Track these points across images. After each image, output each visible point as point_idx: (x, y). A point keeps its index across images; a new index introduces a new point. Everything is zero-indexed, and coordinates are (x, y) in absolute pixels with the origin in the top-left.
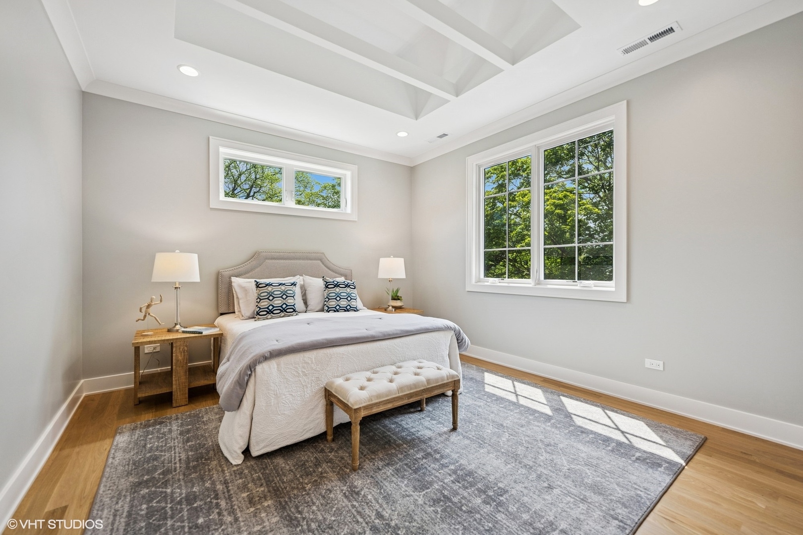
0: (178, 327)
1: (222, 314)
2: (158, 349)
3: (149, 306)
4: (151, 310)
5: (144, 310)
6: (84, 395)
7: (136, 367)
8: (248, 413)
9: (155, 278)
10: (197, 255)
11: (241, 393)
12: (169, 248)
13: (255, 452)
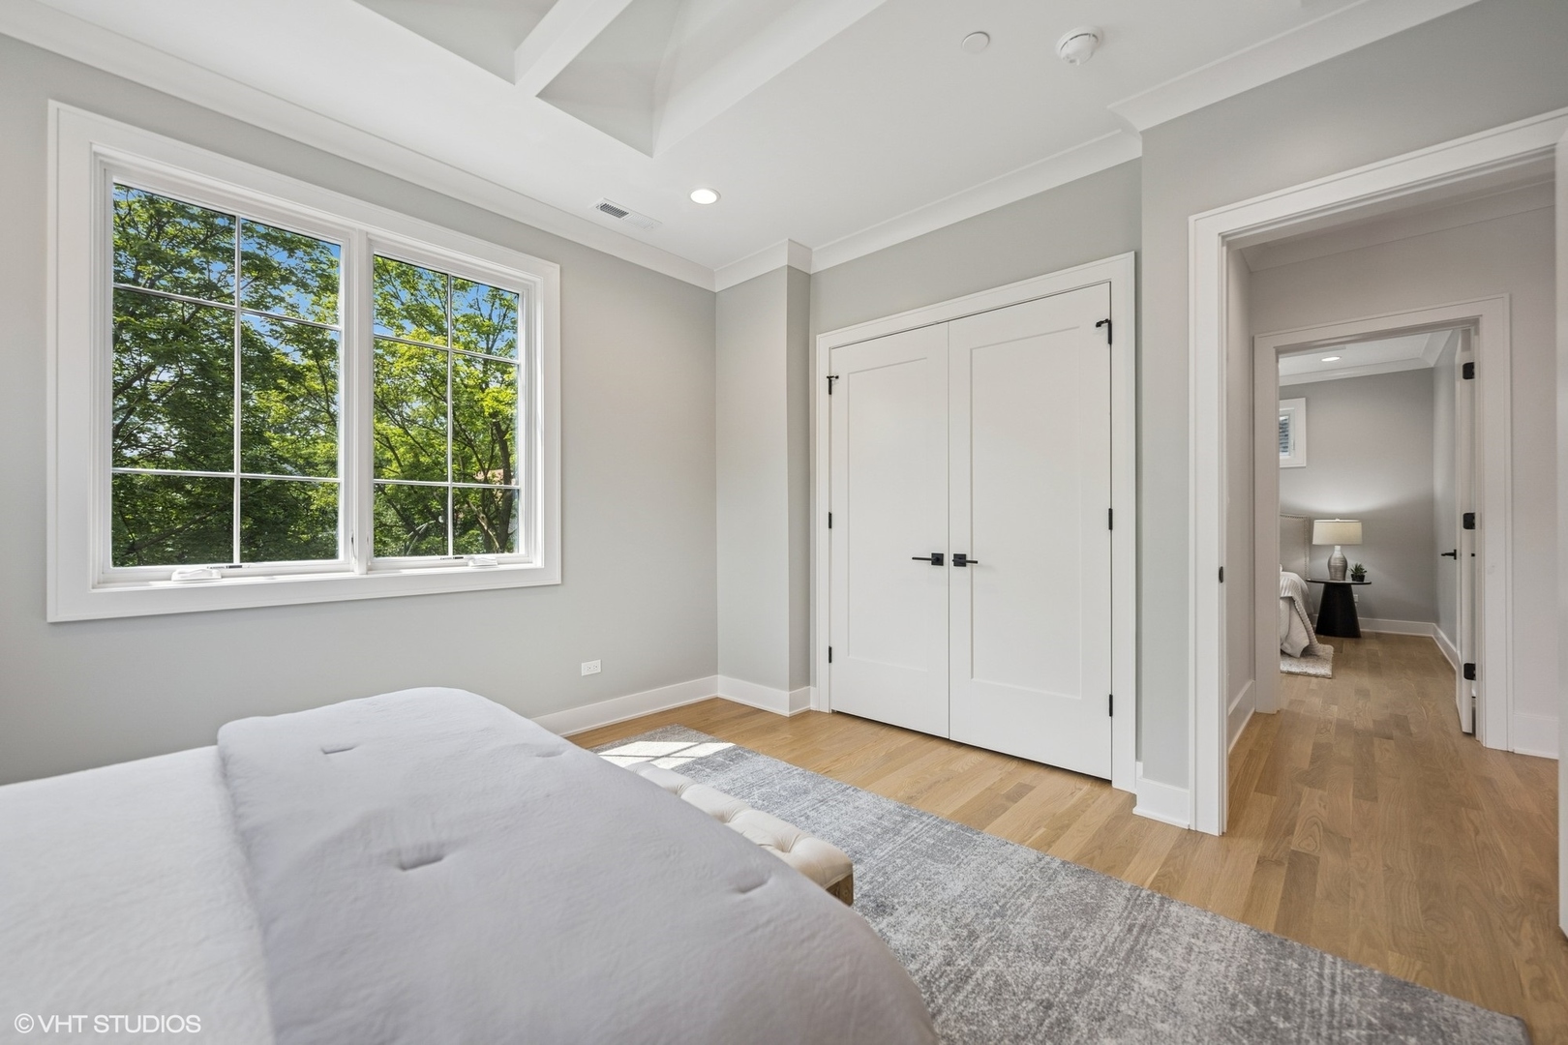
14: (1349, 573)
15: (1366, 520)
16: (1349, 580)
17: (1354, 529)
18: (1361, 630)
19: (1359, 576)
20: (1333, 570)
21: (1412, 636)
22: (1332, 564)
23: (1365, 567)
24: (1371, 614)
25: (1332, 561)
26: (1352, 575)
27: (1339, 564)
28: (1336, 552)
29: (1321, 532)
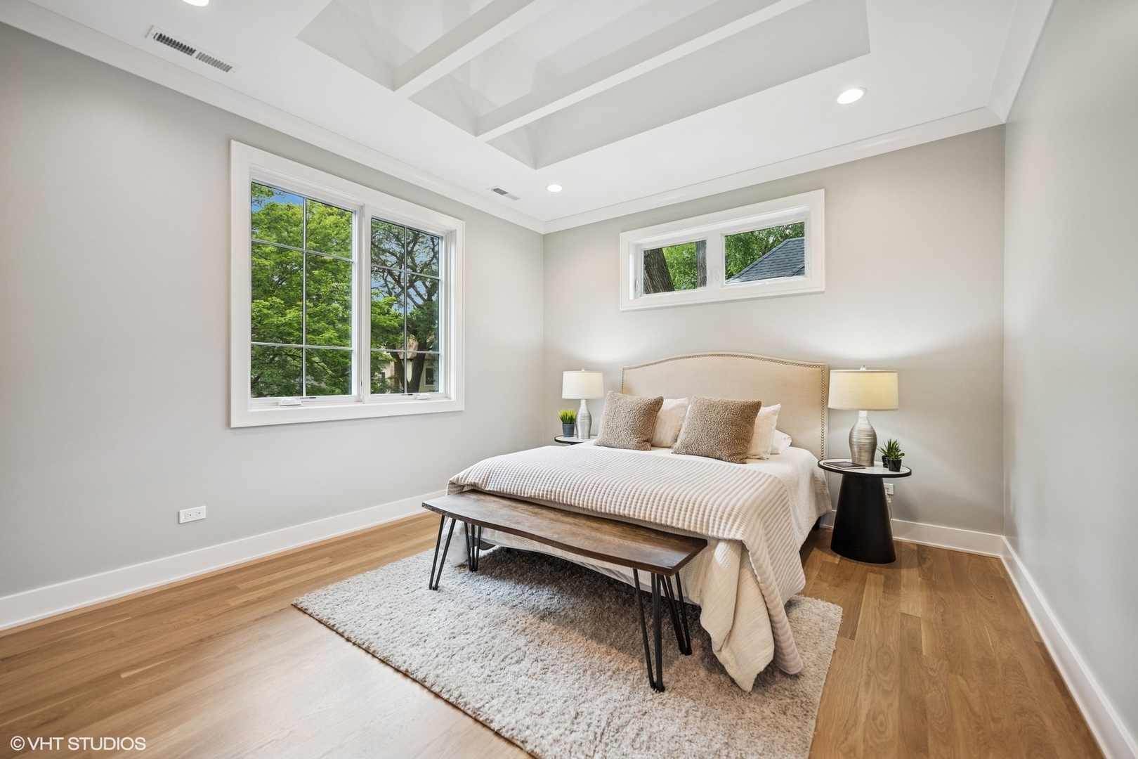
14: (879, 454)
15: (902, 369)
16: (878, 469)
17: (887, 384)
18: (895, 538)
19: (893, 460)
20: (856, 449)
21: (971, 555)
22: (854, 440)
23: (903, 448)
24: (909, 513)
25: (855, 434)
26: (884, 458)
27: (866, 441)
28: (860, 421)
29: (841, 387)
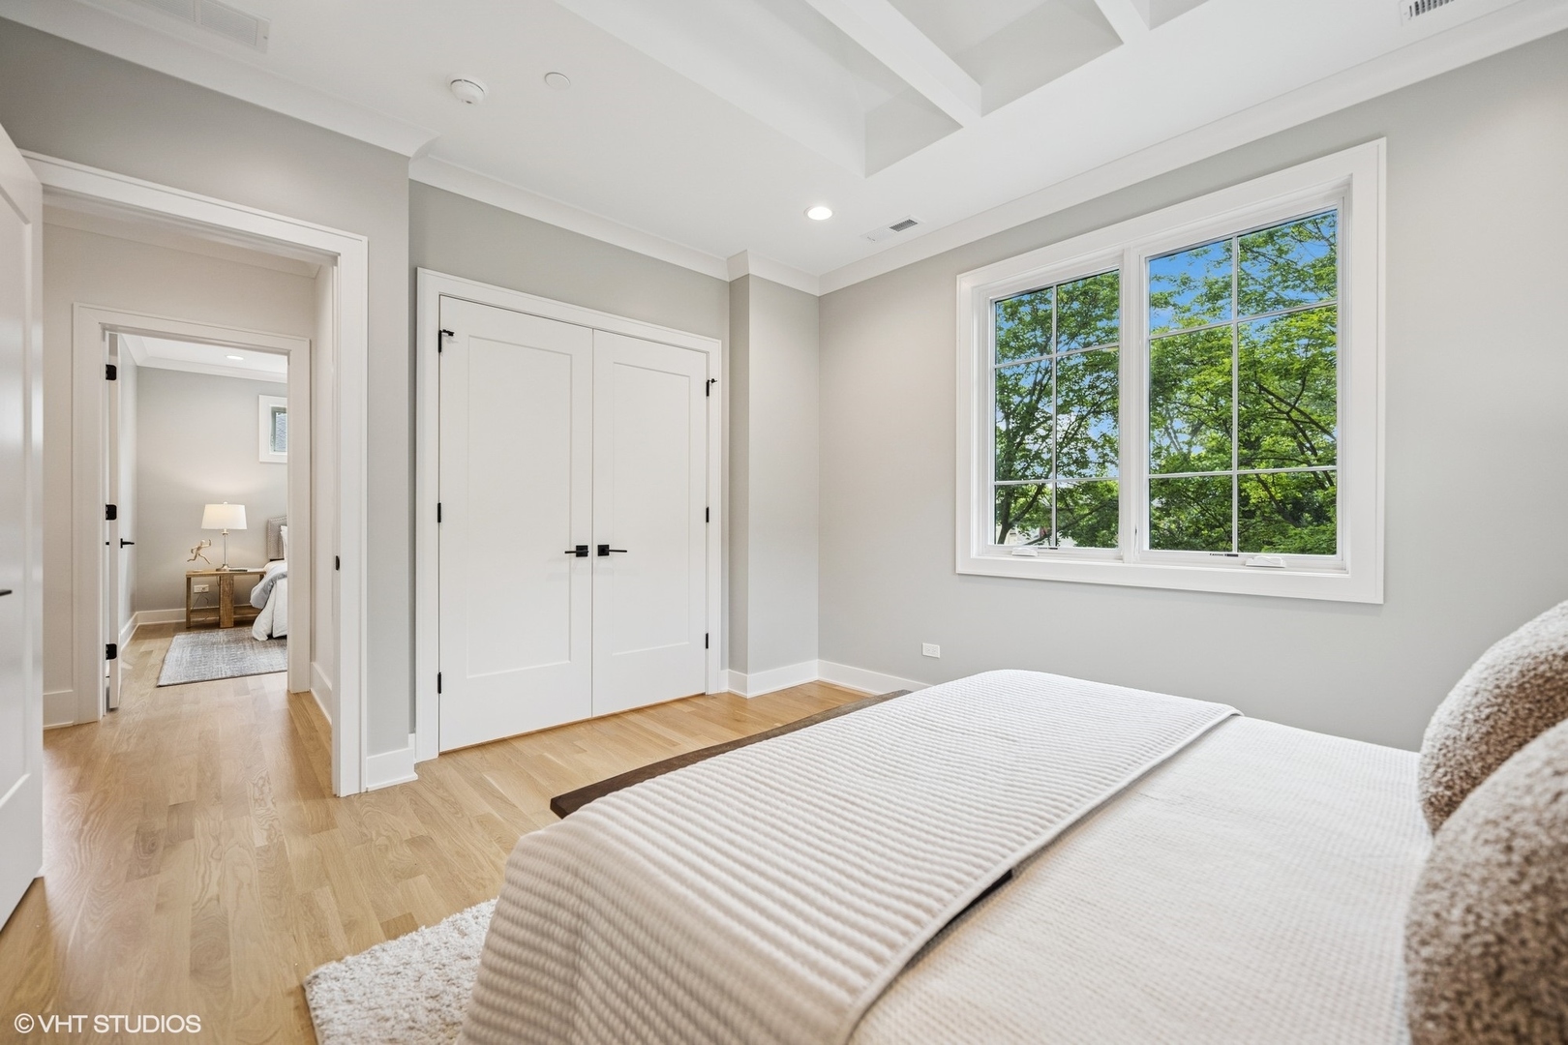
0: (225, 567)
1: (271, 560)
2: (207, 590)
3: (199, 548)
4: (201, 552)
5: (195, 551)
6: (139, 624)
7: (188, 606)
8: (271, 610)
9: (205, 526)
10: (243, 507)
11: (266, 597)
12: (218, 500)
13: (275, 636)
